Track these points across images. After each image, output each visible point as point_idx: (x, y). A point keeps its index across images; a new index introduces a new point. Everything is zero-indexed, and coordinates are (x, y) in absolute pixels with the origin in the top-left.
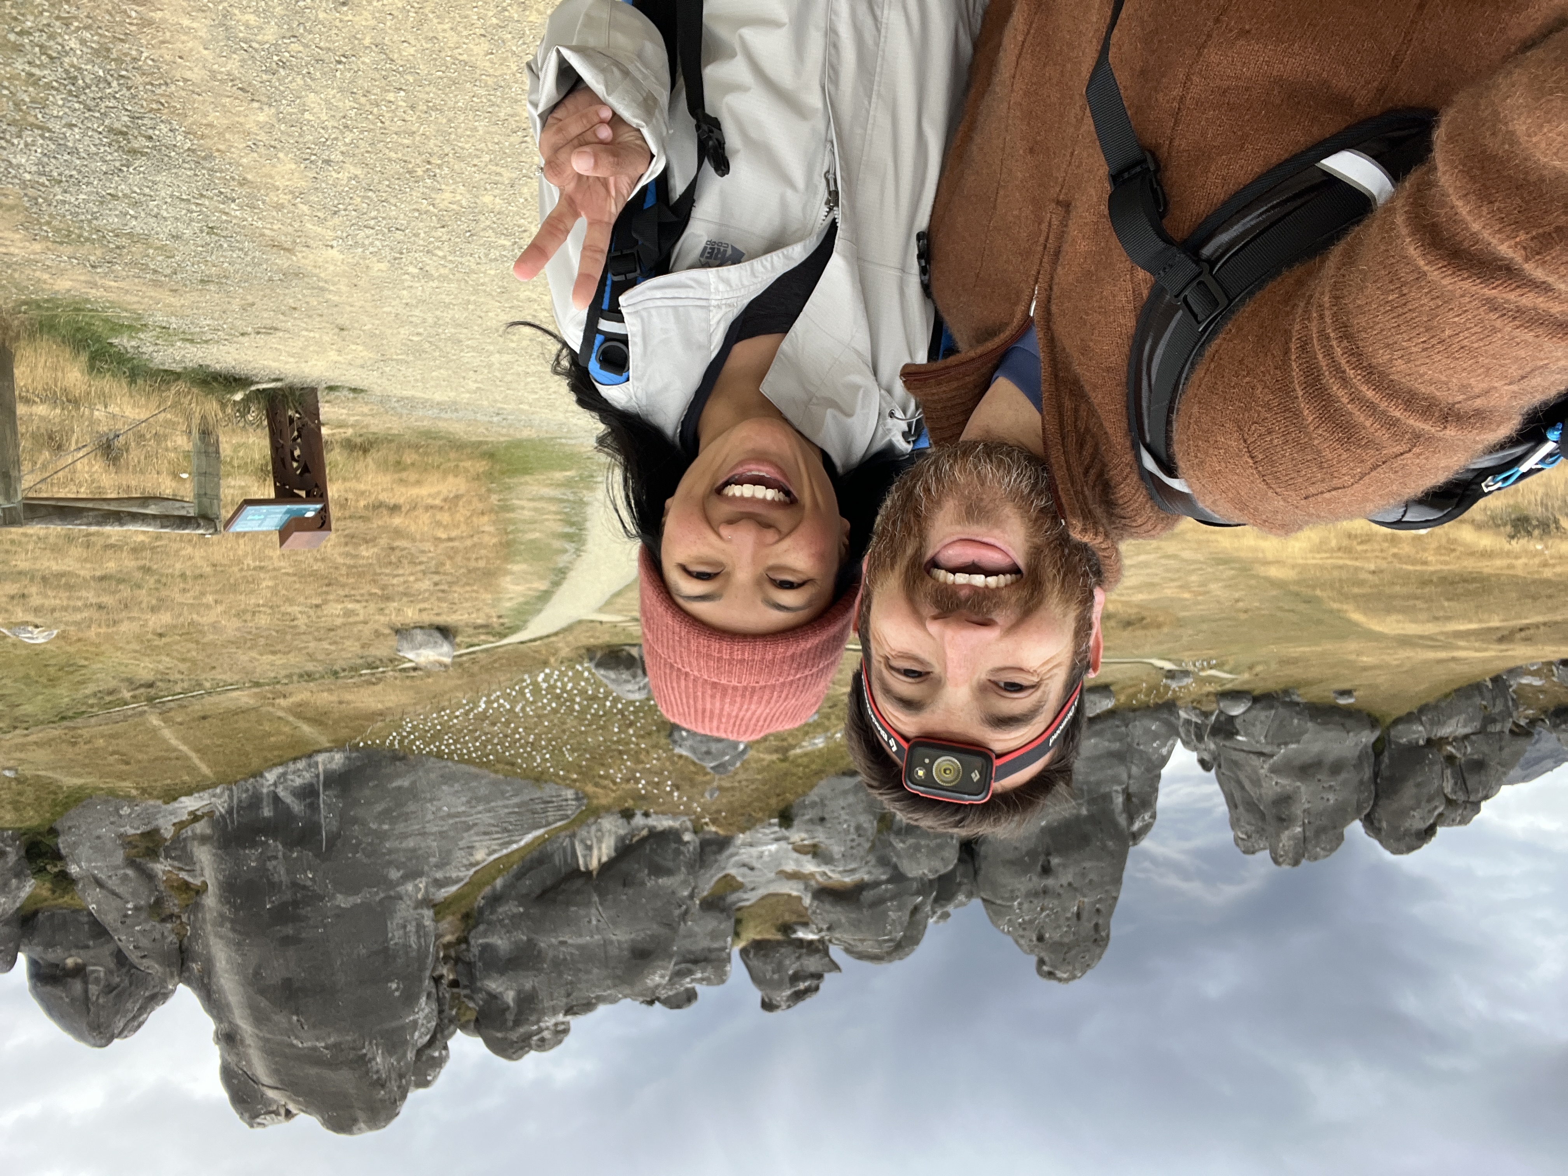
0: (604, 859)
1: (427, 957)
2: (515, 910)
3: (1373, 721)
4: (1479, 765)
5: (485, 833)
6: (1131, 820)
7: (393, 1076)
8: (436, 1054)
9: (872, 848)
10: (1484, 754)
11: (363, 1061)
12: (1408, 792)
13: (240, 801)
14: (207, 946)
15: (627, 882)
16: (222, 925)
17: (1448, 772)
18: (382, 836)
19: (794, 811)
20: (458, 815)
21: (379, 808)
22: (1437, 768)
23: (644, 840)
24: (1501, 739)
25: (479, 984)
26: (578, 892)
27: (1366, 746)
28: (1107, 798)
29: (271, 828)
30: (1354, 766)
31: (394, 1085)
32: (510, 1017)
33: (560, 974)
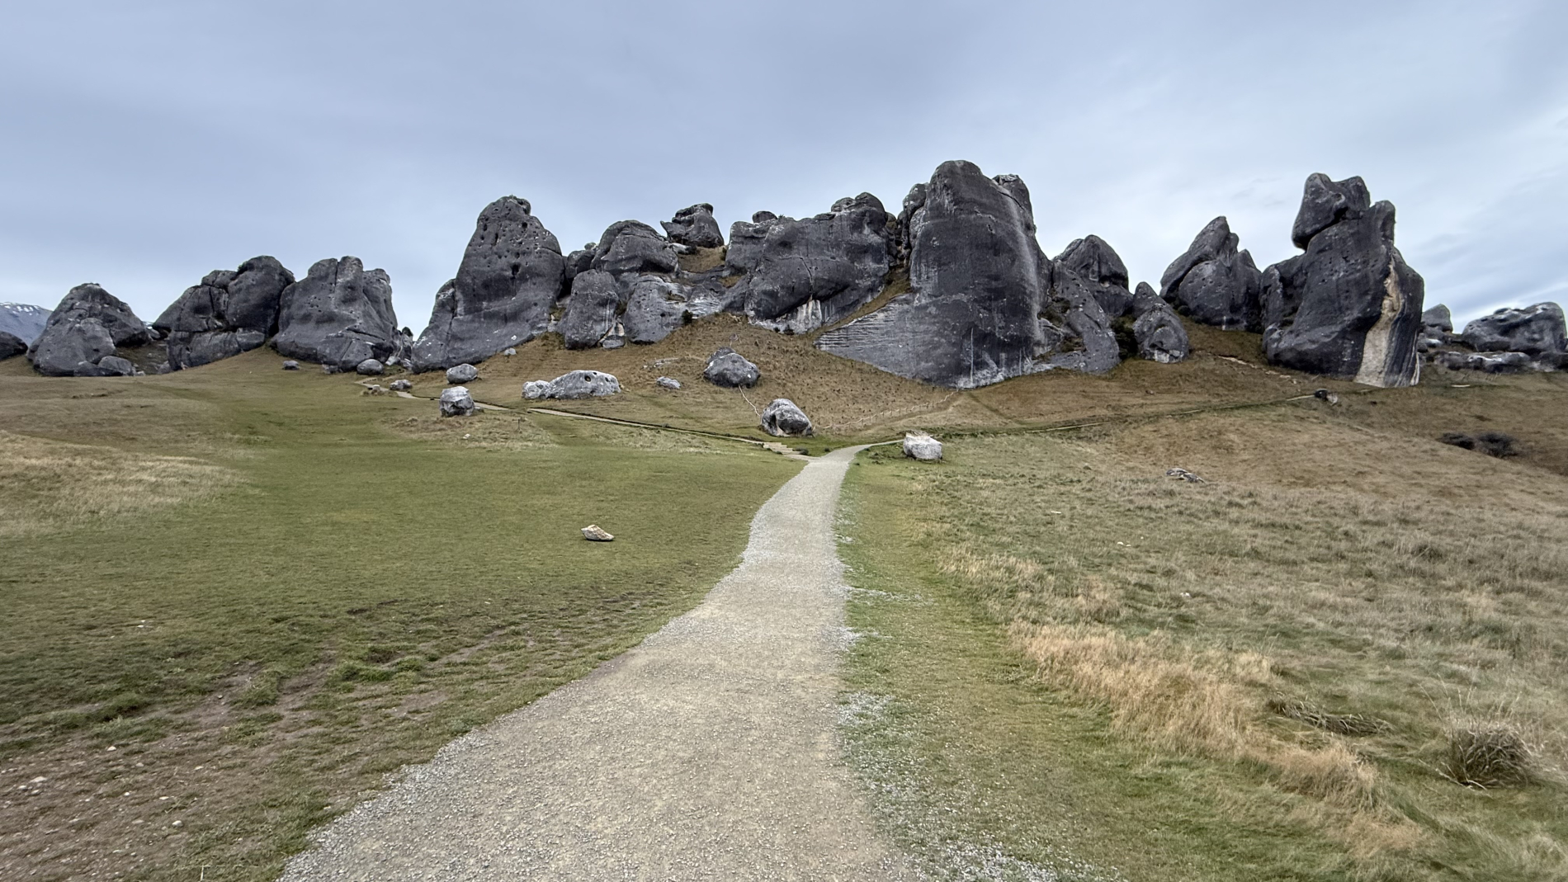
0: (805, 306)
1: (916, 258)
2: (861, 281)
3: (274, 347)
4: (199, 310)
5: (877, 329)
6: (453, 296)
7: (939, 191)
8: (912, 202)
9: (631, 293)
10: (194, 317)
11: (956, 202)
12: (255, 298)
13: (1018, 364)
14: (1040, 282)
15: (791, 290)
16: (1031, 292)
17: (223, 308)
18: (938, 333)
19: (681, 322)
20: (893, 342)
21: (939, 351)
22: (231, 310)
23: (779, 315)
24: (179, 326)
25: (884, 240)
26: (822, 287)
27: (283, 331)
28: (467, 311)
29: (1002, 346)
30: (293, 318)
31: (939, 185)
32: (867, 219)
33: (836, 239)
